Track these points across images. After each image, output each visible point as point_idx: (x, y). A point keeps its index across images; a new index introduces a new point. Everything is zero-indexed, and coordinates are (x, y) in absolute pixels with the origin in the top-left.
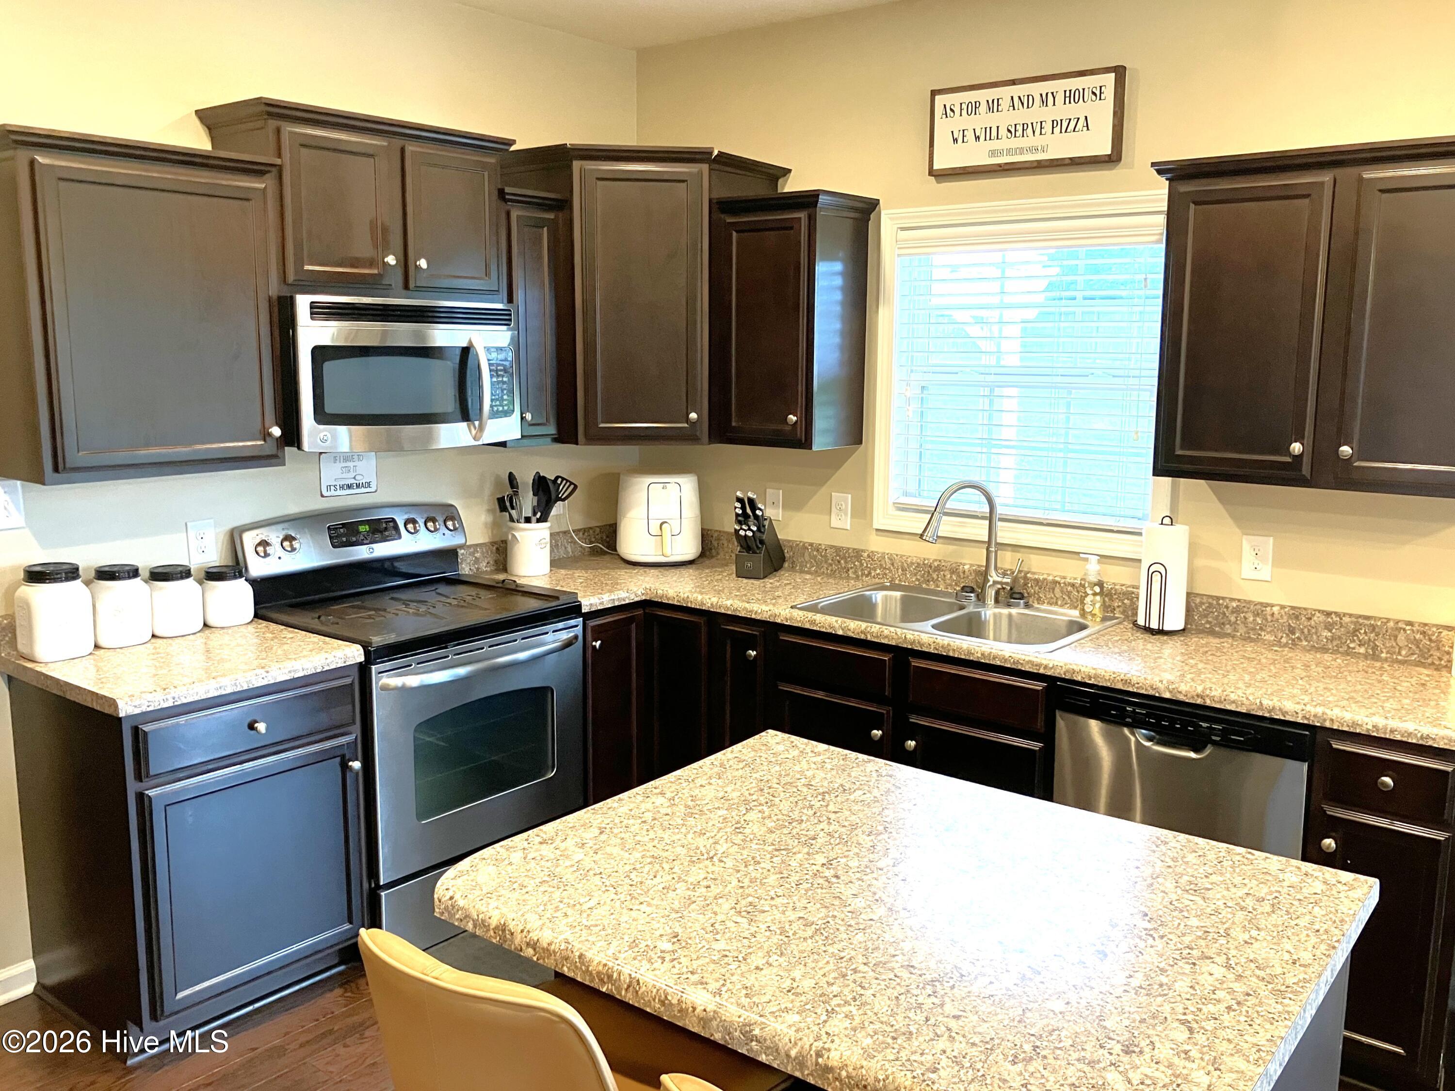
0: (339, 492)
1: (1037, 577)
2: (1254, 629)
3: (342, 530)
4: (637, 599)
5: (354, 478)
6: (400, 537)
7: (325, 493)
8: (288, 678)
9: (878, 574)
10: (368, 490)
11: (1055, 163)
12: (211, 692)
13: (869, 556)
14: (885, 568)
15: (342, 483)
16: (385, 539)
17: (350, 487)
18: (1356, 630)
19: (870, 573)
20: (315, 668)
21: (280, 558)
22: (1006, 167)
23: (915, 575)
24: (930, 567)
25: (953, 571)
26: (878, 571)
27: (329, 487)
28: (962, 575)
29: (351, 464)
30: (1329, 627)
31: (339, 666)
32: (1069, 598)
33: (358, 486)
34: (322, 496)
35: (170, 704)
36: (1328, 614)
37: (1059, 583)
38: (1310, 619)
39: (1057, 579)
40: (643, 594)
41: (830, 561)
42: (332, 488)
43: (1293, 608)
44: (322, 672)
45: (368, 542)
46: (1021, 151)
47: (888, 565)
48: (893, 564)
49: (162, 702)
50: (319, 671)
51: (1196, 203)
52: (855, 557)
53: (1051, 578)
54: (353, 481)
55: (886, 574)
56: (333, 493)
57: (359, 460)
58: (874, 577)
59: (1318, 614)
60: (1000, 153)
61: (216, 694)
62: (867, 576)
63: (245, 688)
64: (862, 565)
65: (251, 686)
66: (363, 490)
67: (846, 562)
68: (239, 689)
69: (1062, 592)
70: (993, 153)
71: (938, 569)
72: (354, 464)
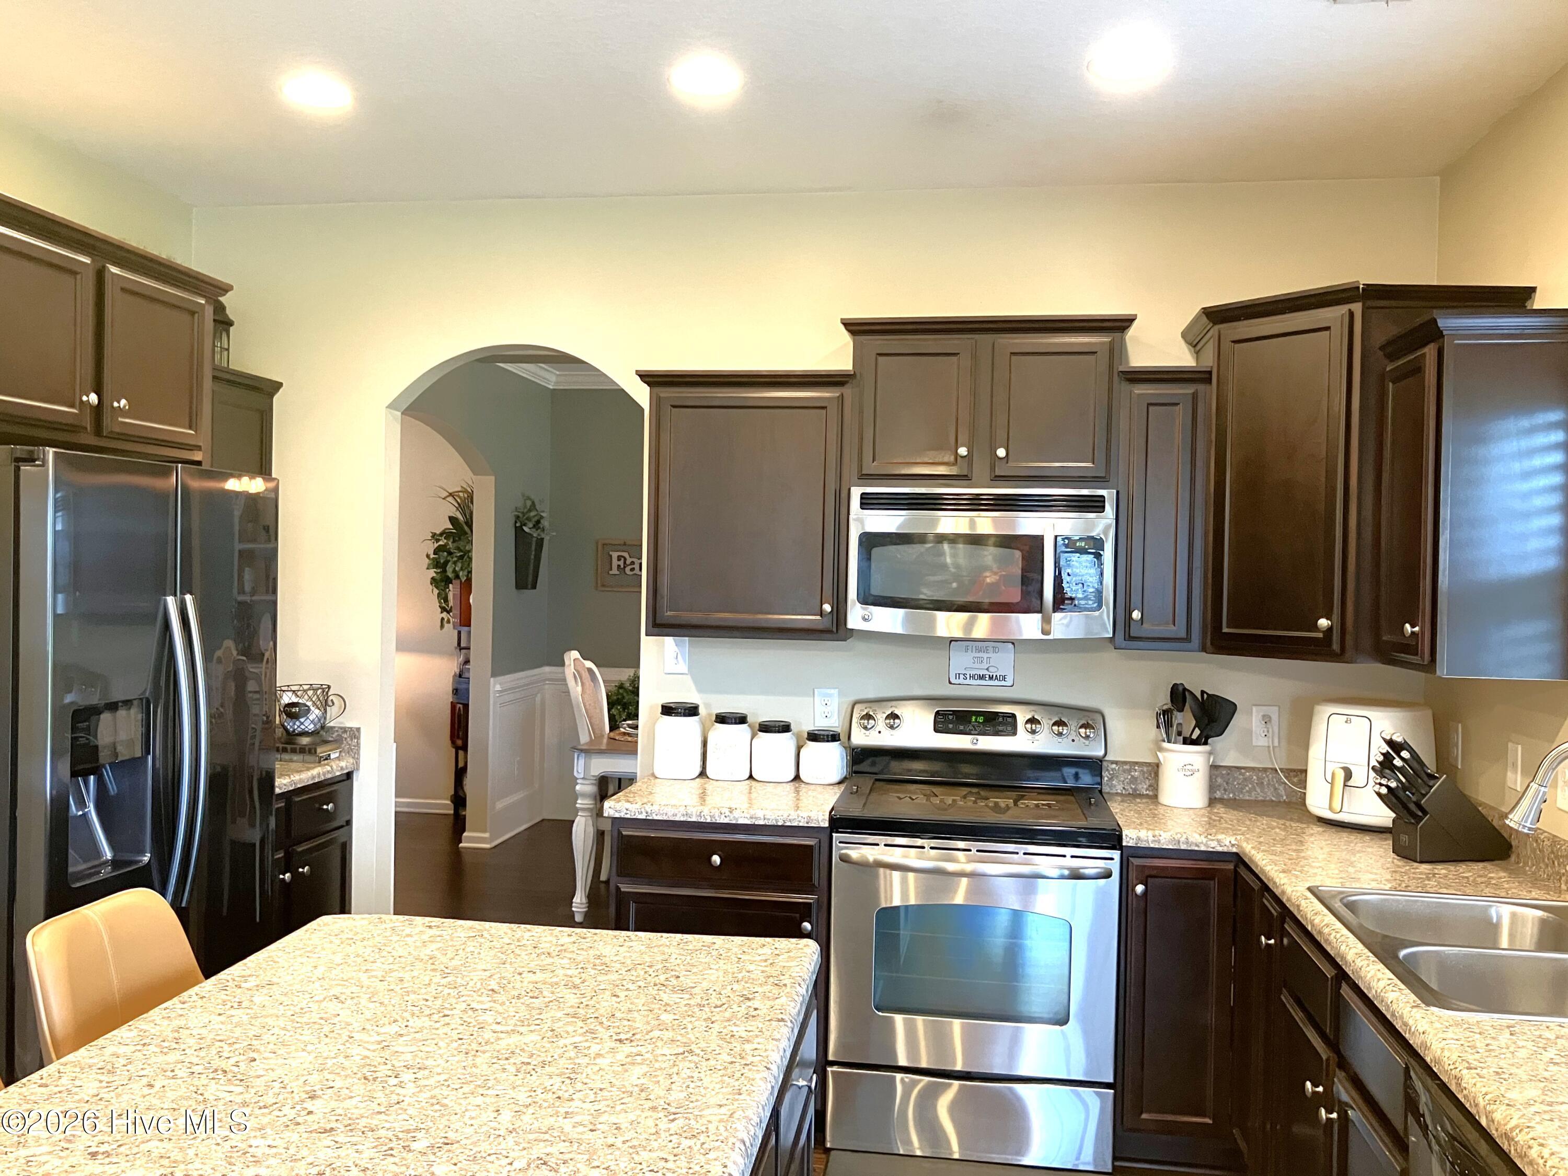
0: (968, 682)
3: (951, 717)
4: (1220, 849)
5: (987, 669)
6: (1015, 734)
7: (953, 681)
8: (749, 822)
10: (1003, 683)
12: (678, 816)
15: (973, 672)
16: (997, 733)
17: (982, 677)
20: (777, 821)
21: (880, 732)
27: (958, 676)
29: (985, 655)
31: (801, 824)
33: (991, 678)
34: (950, 683)
35: (643, 816)
40: (1233, 845)
42: (962, 676)
44: (782, 826)
45: (976, 732)
49: (637, 814)
50: (780, 824)
54: (986, 672)
56: (961, 681)
57: (994, 652)
61: (682, 819)
63: (709, 821)
65: (714, 821)
66: (996, 683)
68: (702, 820)
72: (988, 655)
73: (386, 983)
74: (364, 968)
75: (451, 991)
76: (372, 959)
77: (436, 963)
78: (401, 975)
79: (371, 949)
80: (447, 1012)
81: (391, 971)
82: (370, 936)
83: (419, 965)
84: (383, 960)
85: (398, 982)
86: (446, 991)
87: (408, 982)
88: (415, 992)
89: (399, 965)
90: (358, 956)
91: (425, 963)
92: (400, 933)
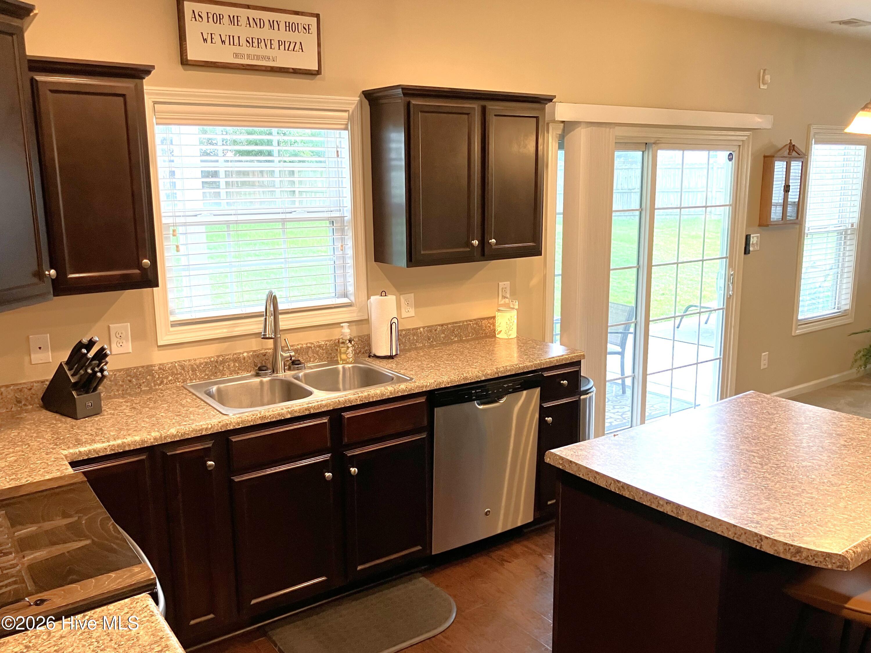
1: (296, 347)
2: (413, 343)
9: (171, 380)
11: (283, 70)
13: (160, 369)
14: (177, 374)
18: (454, 330)
19: (162, 382)
22: (247, 67)
23: (204, 371)
24: (217, 362)
25: (235, 360)
26: (170, 378)
28: (243, 361)
30: (443, 332)
32: (318, 355)
36: (442, 325)
37: (311, 348)
38: (436, 330)
39: (309, 345)
41: (121, 383)
43: (428, 327)
46: (258, 58)
47: (179, 371)
48: (183, 369)
51: (421, 112)
52: (147, 372)
53: (304, 346)
55: (177, 379)
58: (166, 384)
59: (439, 327)
60: (242, 56)
62: (160, 385)
64: (153, 377)
67: (138, 379)
69: (313, 352)
70: (236, 55)
71: (223, 362)
73: (803, 488)
74: (813, 500)
75: (768, 476)
76: (807, 506)
77: (767, 494)
78: (792, 491)
79: (806, 514)
80: (775, 466)
81: (797, 495)
82: (805, 525)
83: (779, 495)
84: (800, 504)
85: (796, 487)
86: (769, 477)
87: (789, 486)
88: (788, 479)
89: (791, 498)
90: (816, 510)
91: (774, 495)
92: (782, 523)
